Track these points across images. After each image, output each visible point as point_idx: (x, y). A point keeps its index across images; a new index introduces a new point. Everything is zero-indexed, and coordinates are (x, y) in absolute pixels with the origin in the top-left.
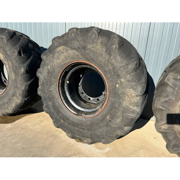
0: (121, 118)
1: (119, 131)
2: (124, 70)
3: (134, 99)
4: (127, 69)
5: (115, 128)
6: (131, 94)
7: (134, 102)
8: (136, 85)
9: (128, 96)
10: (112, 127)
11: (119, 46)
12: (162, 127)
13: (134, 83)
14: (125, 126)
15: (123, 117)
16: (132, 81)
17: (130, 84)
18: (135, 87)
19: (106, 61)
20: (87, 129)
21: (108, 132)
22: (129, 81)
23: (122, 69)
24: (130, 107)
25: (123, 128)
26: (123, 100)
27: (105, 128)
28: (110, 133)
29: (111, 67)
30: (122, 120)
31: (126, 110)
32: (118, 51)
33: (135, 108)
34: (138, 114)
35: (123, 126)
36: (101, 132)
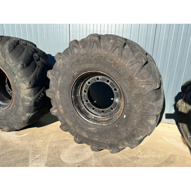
0: (22, 107)
1: (23, 117)
2: (16, 69)
3: (27, 91)
4: (17, 68)
5: (20, 115)
6: (24, 87)
7: (27, 93)
8: (25, 80)
9: (22, 89)
10: (18, 115)
11: (9, 51)
12: (54, 111)
13: (24, 79)
14: (26, 113)
15: (23, 106)
16: (22, 78)
17: (22, 80)
18: (25, 82)
19: (3, 62)
20: (4, 119)
21: (17, 119)
22: (21, 77)
23: (14, 68)
24: (25, 97)
25: (25, 114)
26: (20, 92)
27: (15, 116)
28: (19, 120)
29: (8, 68)
30: (23, 108)
31: (23, 100)
32: (9, 54)
33: (29, 98)
34: (31, 102)
35: (25, 113)
36: (13, 120)
